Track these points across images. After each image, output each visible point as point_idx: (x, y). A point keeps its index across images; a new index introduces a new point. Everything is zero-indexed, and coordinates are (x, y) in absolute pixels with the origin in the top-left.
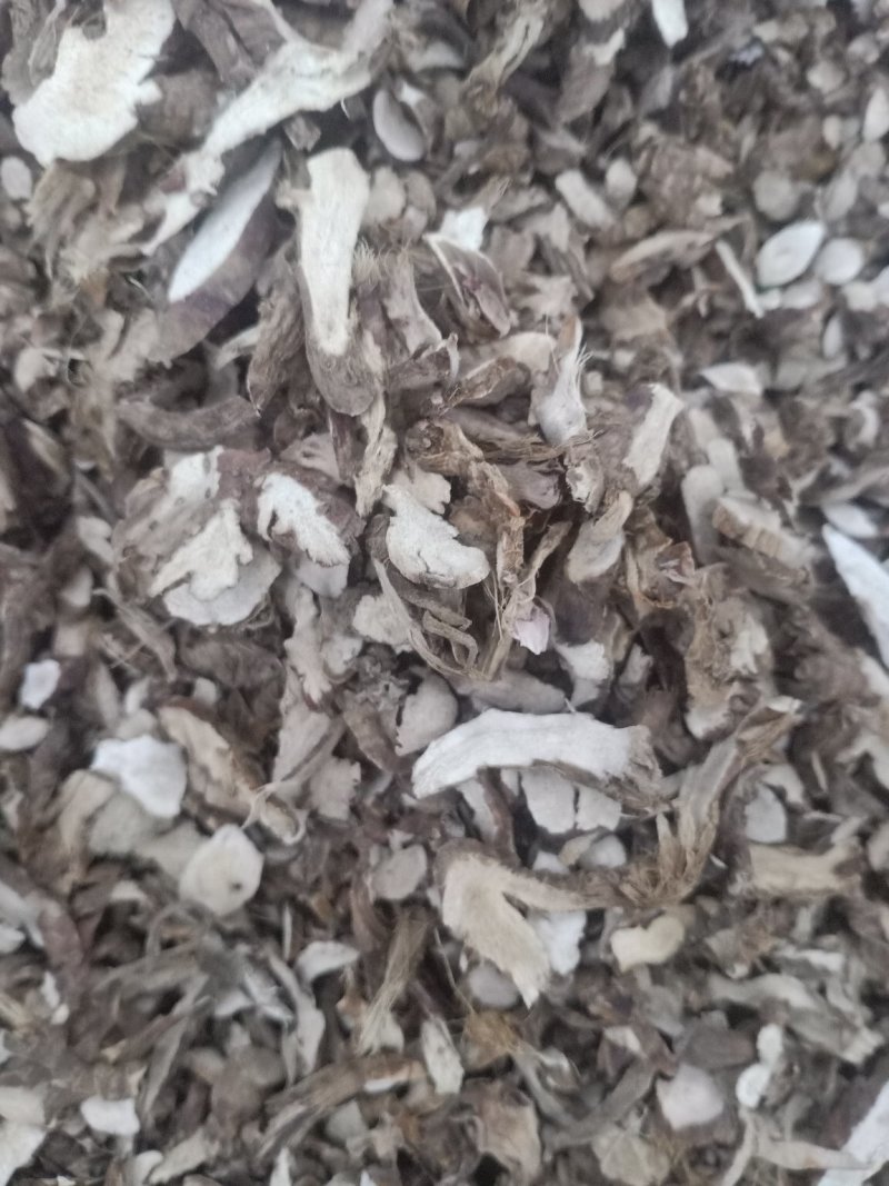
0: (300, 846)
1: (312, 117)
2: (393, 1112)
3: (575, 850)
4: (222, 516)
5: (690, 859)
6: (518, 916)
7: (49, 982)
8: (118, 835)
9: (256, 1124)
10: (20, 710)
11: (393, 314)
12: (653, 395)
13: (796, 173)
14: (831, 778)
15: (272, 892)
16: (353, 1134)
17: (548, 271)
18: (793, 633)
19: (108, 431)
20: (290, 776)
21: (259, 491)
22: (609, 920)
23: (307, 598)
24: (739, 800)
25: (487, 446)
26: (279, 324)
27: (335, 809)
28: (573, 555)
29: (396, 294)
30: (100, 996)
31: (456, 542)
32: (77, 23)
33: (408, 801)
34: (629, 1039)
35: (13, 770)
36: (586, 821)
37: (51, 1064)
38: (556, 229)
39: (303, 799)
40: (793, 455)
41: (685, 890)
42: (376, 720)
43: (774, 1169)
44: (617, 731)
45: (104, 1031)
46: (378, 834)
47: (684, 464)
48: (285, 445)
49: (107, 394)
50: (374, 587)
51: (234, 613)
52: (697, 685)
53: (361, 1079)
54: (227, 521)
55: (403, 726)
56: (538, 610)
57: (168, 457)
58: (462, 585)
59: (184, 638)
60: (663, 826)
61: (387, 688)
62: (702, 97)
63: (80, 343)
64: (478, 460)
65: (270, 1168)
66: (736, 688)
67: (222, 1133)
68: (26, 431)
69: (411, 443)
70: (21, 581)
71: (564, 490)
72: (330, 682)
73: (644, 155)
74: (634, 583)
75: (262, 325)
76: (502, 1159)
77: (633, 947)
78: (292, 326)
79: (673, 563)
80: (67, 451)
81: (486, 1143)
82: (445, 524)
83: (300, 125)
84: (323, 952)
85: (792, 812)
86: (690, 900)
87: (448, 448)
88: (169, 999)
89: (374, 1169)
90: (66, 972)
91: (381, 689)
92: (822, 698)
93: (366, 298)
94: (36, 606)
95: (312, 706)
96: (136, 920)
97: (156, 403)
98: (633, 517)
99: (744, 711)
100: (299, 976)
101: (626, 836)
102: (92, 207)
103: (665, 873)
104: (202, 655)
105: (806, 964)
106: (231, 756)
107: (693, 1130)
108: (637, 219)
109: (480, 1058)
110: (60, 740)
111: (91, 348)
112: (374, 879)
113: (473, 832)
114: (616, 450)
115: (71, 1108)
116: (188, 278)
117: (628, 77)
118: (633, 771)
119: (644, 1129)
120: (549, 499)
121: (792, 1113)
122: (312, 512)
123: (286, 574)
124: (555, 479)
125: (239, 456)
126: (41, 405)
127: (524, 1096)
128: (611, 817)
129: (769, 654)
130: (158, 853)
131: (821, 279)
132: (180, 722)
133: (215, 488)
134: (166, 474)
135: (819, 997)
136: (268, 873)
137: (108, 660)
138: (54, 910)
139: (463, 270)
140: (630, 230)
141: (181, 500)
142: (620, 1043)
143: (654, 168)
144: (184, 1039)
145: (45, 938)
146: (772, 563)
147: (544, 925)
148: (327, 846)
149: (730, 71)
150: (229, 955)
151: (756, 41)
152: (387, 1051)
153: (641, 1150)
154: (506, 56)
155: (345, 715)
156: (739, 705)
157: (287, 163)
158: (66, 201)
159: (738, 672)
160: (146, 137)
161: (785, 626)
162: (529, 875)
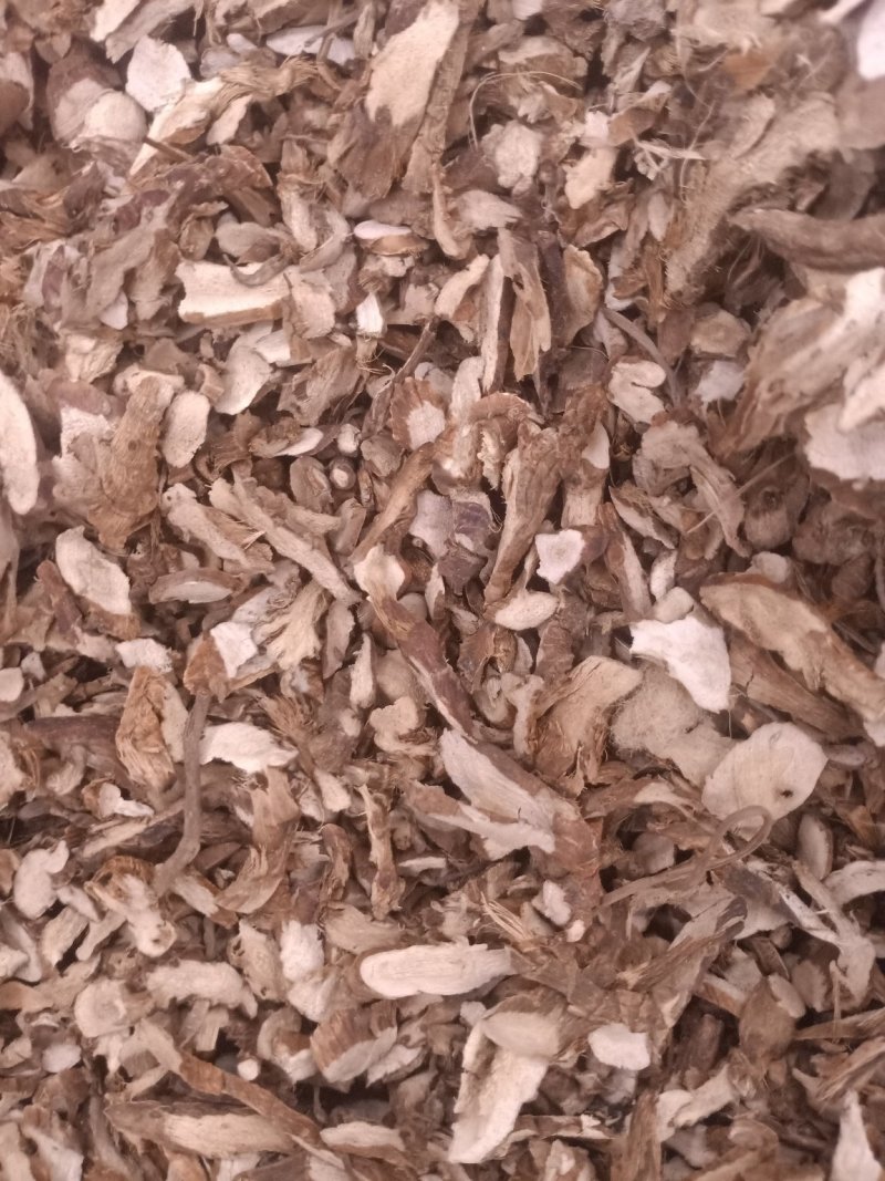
7: (553, 891)
8: (655, 729)
35: (505, 653)
37: (569, 990)
45: (619, 950)
49: (722, 204)
59: (754, 505)
67: (753, 1072)
90: (577, 882)
104: (765, 527)
106: (829, 640)
111: (713, 144)
126: (586, 229)
130: (690, 757)
132: (738, 601)
134: (837, 293)
138: (569, 811)
141: (853, 322)
144: (703, 964)
145: (557, 844)
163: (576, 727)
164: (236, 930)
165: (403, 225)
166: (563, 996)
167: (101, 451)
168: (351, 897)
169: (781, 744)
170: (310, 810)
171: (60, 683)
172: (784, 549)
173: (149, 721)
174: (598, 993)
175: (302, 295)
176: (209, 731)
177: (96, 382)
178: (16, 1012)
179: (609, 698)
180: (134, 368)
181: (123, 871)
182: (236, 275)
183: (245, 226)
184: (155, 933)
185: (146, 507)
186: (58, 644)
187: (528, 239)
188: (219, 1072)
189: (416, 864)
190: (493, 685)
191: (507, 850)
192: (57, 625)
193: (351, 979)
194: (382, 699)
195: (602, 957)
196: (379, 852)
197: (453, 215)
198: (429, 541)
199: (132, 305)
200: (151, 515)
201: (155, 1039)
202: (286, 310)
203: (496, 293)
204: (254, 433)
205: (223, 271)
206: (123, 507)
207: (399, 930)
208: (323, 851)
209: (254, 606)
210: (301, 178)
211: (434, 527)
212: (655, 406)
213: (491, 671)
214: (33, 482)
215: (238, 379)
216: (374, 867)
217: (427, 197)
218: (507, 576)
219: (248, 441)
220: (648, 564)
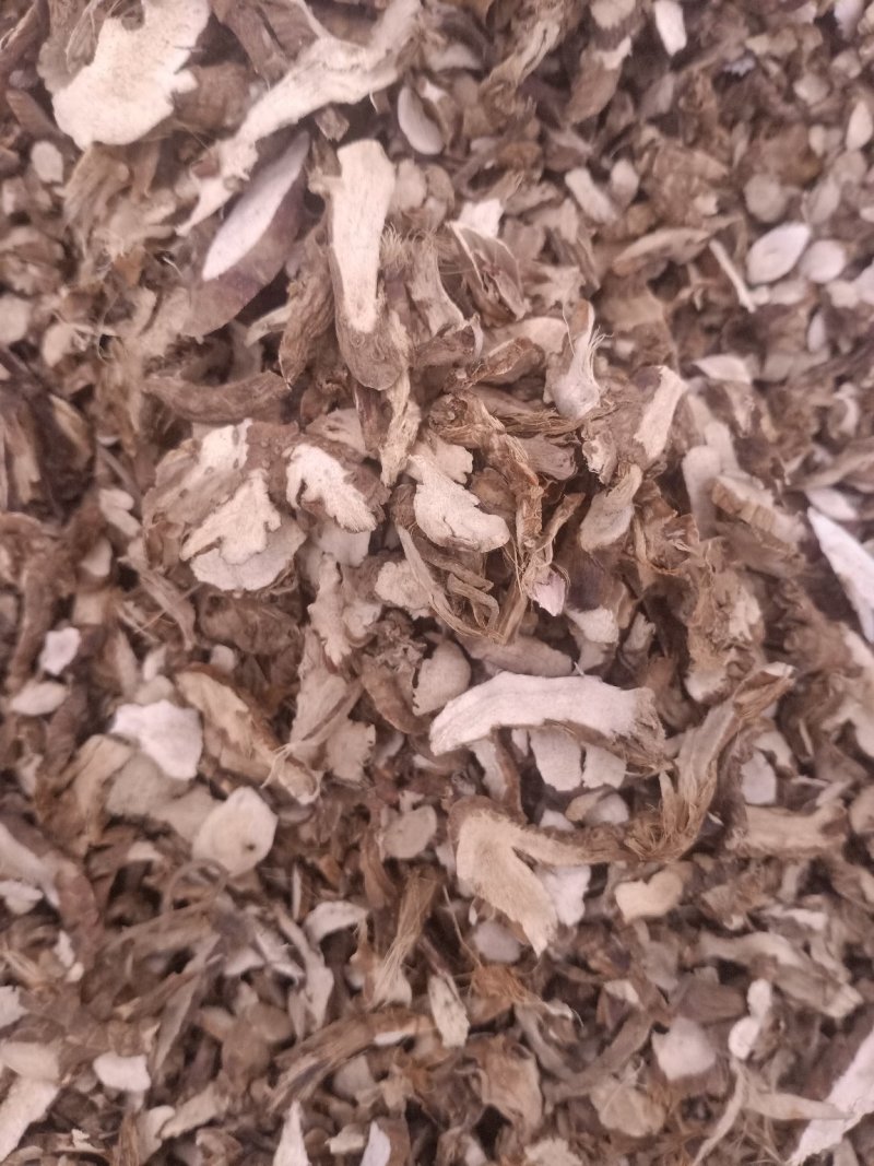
0: (313, 807)
1: (341, 108)
2: (401, 1064)
3: (580, 808)
4: (251, 485)
5: (692, 813)
6: (527, 870)
7: (64, 940)
8: (135, 797)
9: (265, 1081)
10: (40, 675)
11: (416, 297)
12: (661, 375)
13: (785, 179)
14: (817, 744)
15: (281, 855)
16: (360, 1087)
17: (555, 261)
18: (783, 605)
19: (135, 407)
20: (310, 736)
21: (288, 461)
22: (612, 873)
23: (331, 565)
24: (735, 759)
25: (507, 420)
26: (311, 303)
27: (349, 771)
28: (584, 525)
29: (420, 278)
30: (114, 956)
31: (477, 510)
32: (115, 14)
33: (420, 761)
34: (628, 991)
35: (30, 734)
36: (593, 779)
37: (66, 1021)
38: (566, 223)
39: (319, 759)
40: (781, 441)
41: (686, 844)
42: (394, 683)
43: (761, 1120)
44: (624, 693)
45: (118, 988)
46: (389, 795)
47: (685, 444)
48: (310, 420)
49: (137, 370)
50: (398, 553)
51: (259, 579)
52: (698, 649)
53: (372, 1032)
54: (256, 489)
55: (419, 688)
56: (555, 575)
57: (197, 430)
58: (485, 549)
59: (204, 606)
60: (665, 784)
61: (405, 650)
62: (701, 104)
63: (109, 321)
64: (500, 432)
65: (280, 1122)
66: (733, 655)
67: (231, 1089)
68: (50, 404)
69: (436, 415)
70: (43, 550)
71: (580, 461)
72: (350, 646)
73: (647, 156)
74: (643, 552)
75: (292, 304)
76: (504, 1112)
77: (637, 900)
78: (323, 305)
79: (679, 533)
80: (91, 428)
81: (490, 1096)
82: (466, 493)
83: (330, 116)
84: (332, 912)
85: (781, 775)
86: (687, 857)
87: (471, 421)
88: (180, 959)
89: (382, 1120)
90: (81, 932)
91: (399, 654)
92: (812, 667)
93: (393, 281)
94: (59, 574)
95: (332, 669)
96: (150, 881)
97: (185, 377)
98: (641, 491)
99: (738, 677)
100: (308, 935)
101: (628, 794)
102: (125, 191)
103: (669, 828)
104: (220, 623)
105: (792, 922)
106: (250, 718)
107: (687, 1081)
108: (639, 217)
109: (486, 1012)
110: (79, 707)
111: (122, 324)
112: (385, 839)
113: (484, 791)
114: (627, 426)
115: (84, 1065)
116: (221, 258)
117: (631, 84)
118: (639, 731)
119: (641, 1079)
120: (567, 471)
121: (777, 1068)
122: (340, 480)
123: (309, 543)
124: (572, 451)
125: (269, 428)
126: (67, 381)
127: (524, 1049)
128: (616, 775)
129: (762, 624)
130: (174, 816)
131: (806, 278)
132: (199, 686)
133: (244, 459)
134: (197, 446)
135: (804, 954)
136: (283, 835)
137: (128, 630)
138: (71, 871)
139: (483, 256)
140: (633, 227)
141: (211, 469)
142: (620, 996)
143: (655, 169)
144: (195, 997)
145: (61, 898)
146: (768, 537)
147: (551, 879)
148: (340, 807)
149: (725, 80)
150: (240, 915)
151: (748, 53)
152: (397, 1005)
153: (637, 1101)
154: (526, 57)
155: (363, 679)
156: (735, 671)
157: (315, 152)
158: (101, 183)
159: (735, 639)
160: (180, 125)
161: (776, 599)
162: (538, 831)
163: (85, 796)
166: (62, 1028)
169: (244, 806)
172: (229, 642)
174: (91, 1025)
179: (106, 771)
187: (15, 391)
191: (28, 905)
195: (104, 994)
218: (24, 667)
220: (140, 654)
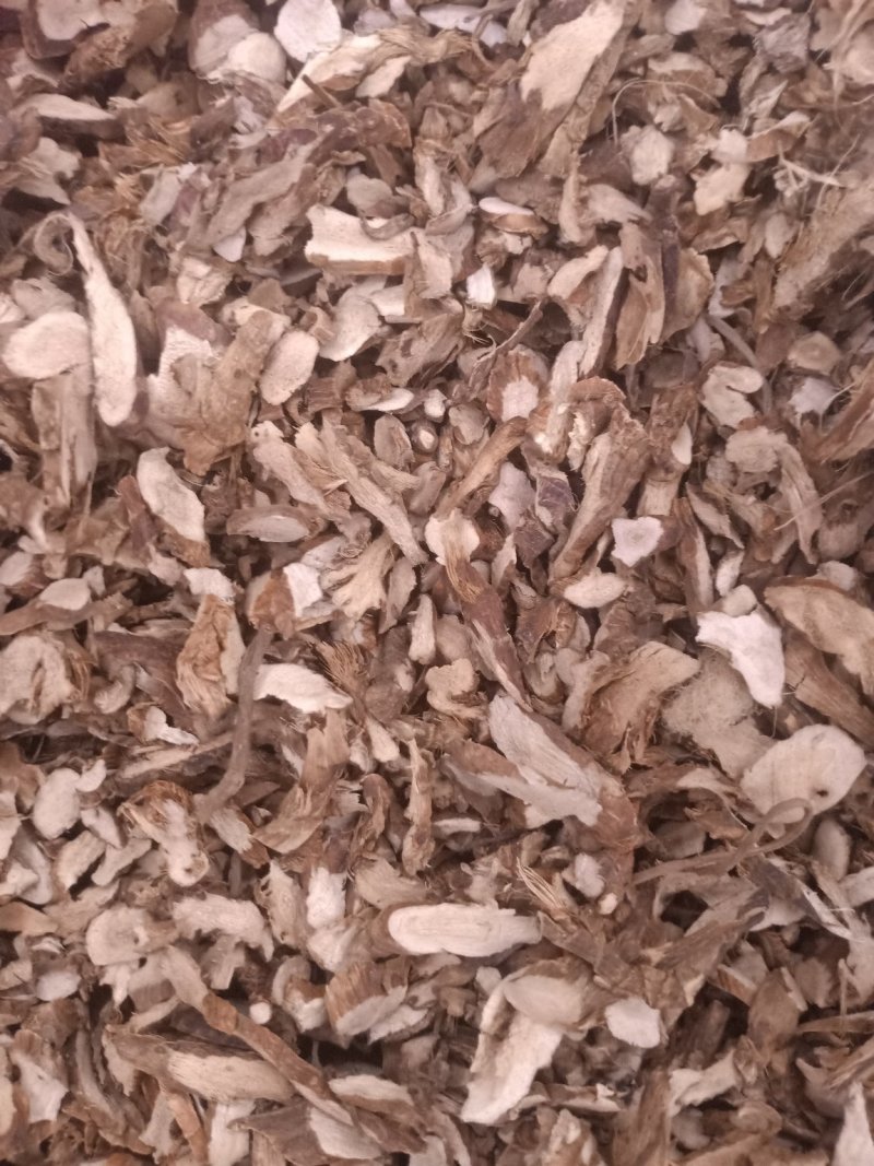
163: (626, 711)
164: (265, 870)
165: (526, 206)
166: (590, 966)
167: (203, 377)
168: (381, 850)
169: (823, 745)
170: (357, 758)
171: (117, 602)
172: (850, 560)
173: (211, 648)
174: (623, 967)
175: (426, 254)
176: (263, 668)
177: (204, 307)
178: (16, 934)
179: (665, 683)
180: (243, 301)
181: (166, 796)
182: (364, 226)
183: (374, 182)
184: (188, 862)
185: (234, 440)
186: (127, 562)
187: (653, 236)
188: (233, 1011)
189: (451, 825)
190: (546, 660)
191: (546, 819)
192: (132, 541)
193: (375, 931)
194: (440, 659)
195: (629, 933)
196: (418, 808)
197: (583, 201)
198: (505, 512)
199: (250, 240)
200: (234, 449)
201: (181, 968)
202: (409, 267)
203: (611, 283)
204: (350, 384)
205: (352, 221)
206: (216, 434)
207: (427, 889)
208: (362, 801)
209: (322, 552)
210: (439, 145)
211: (512, 499)
212: (747, 411)
213: (545, 646)
214: (129, 395)
215: (345, 328)
216: (408, 823)
217: (558, 182)
218: (580, 554)
219: (345, 391)
220: (715, 561)
